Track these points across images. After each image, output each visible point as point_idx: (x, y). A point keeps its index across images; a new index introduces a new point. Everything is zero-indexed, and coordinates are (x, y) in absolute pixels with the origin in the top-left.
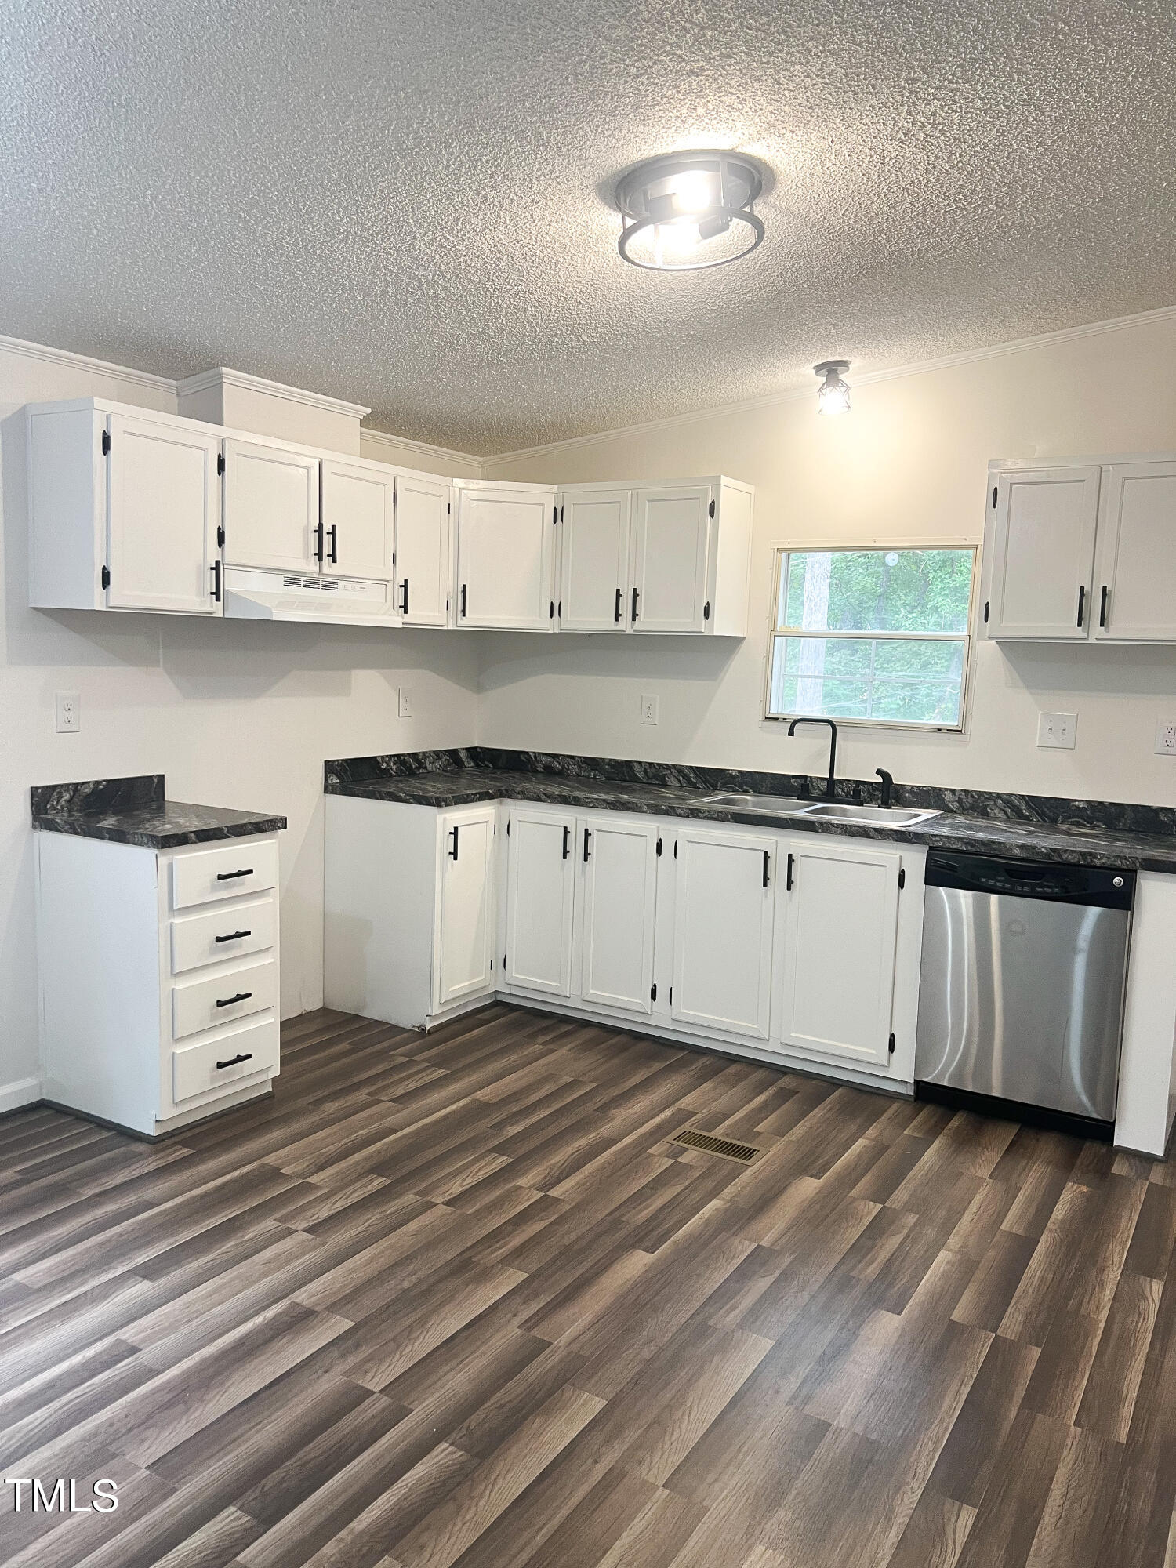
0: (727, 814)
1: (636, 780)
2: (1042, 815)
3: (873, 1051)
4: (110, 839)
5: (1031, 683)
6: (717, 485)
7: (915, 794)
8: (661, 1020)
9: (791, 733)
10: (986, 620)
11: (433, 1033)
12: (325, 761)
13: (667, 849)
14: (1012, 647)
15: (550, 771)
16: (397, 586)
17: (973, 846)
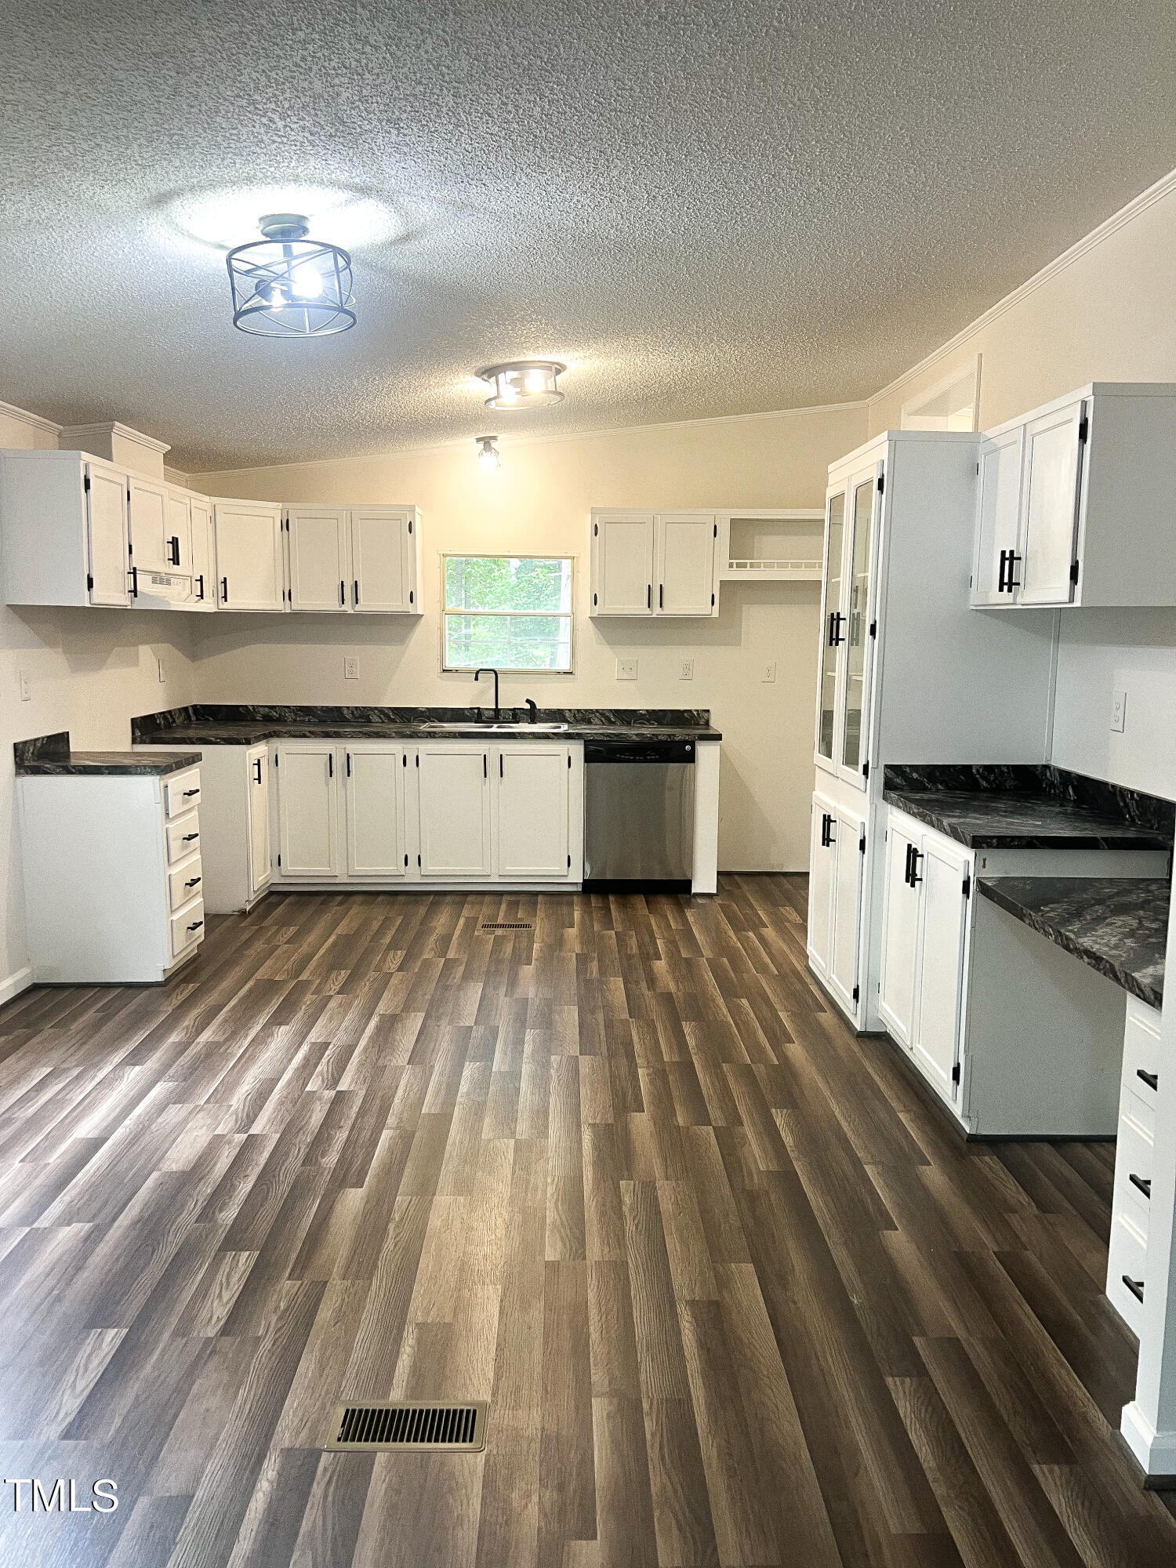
0: (455, 733)
1: (347, 720)
2: (622, 720)
3: (559, 868)
4: (109, 774)
5: (611, 643)
6: (412, 509)
7: (547, 714)
8: (412, 877)
9: (476, 679)
10: (596, 604)
11: (253, 912)
12: (132, 719)
13: (411, 761)
14: (600, 622)
15: (268, 719)
16: (193, 581)
17: (610, 737)
